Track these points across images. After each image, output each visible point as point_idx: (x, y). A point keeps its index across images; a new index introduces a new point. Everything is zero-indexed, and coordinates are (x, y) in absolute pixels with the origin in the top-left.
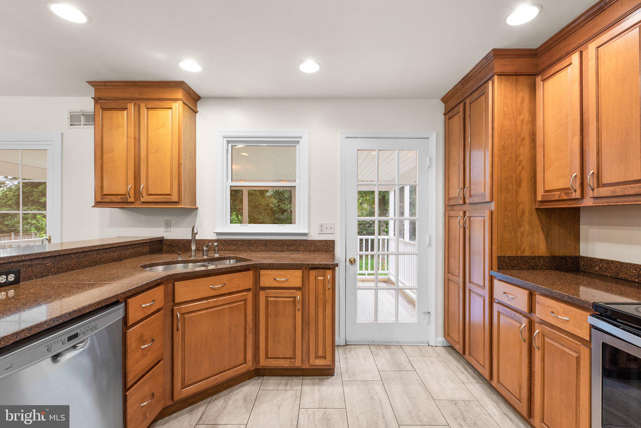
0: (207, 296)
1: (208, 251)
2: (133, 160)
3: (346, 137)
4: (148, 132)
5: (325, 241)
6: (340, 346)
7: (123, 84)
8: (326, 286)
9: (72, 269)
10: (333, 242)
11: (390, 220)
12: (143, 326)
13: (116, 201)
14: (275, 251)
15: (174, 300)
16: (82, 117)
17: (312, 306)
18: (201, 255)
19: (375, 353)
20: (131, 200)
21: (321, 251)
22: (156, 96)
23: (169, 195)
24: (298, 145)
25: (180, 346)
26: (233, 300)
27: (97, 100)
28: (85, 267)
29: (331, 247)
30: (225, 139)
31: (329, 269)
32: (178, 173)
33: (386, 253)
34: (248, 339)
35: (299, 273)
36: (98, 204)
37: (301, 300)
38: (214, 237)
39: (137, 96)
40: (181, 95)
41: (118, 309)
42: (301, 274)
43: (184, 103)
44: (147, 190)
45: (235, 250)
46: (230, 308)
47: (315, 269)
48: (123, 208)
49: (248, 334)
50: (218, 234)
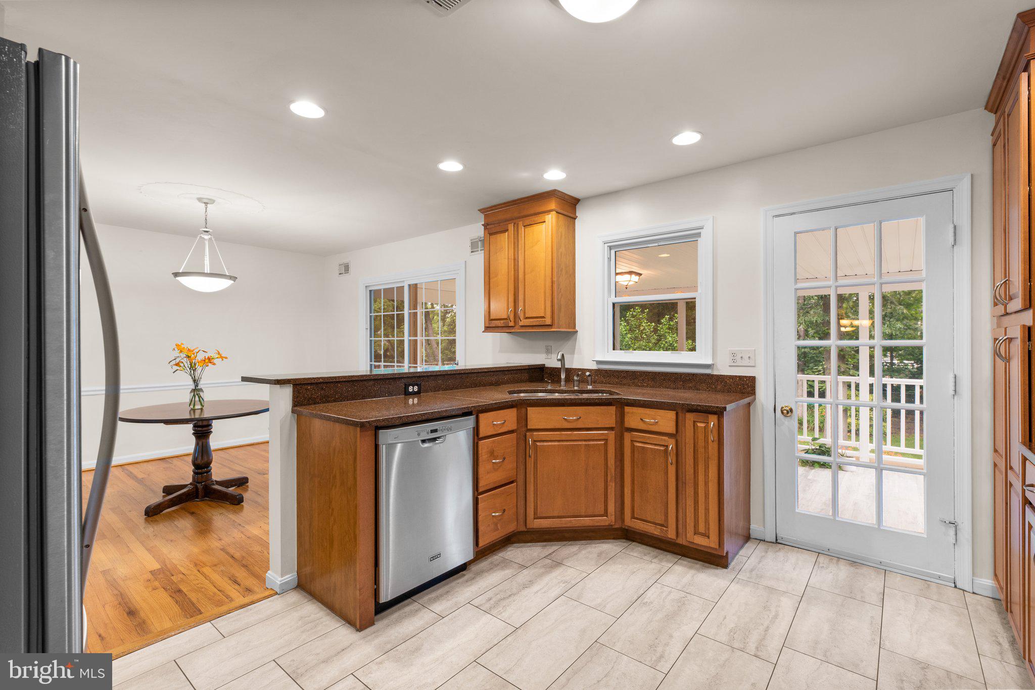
0: (560, 427)
1: (579, 381)
2: (513, 282)
3: (773, 216)
4: (525, 251)
5: (739, 376)
6: (764, 541)
7: (505, 205)
8: (709, 437)
9: (457, 388)
10: (753, 379)
11: (861, 345)
12: (494, 442)
13: (500, 325)
14: (666, 387)
15: (526, 425)
16: (479, 242)
17: (689, 461)
18: (572, 386)
19: (821, 565)
20: (511, 324)
21: (733, 392)
22: (532, 211)
23: (543, 317)
24: (699, 239)
25: (532, 473)
26: (590, 438)
27: (485, 226)
28: (466, 387)
29: (748, 387)
30: (606, 245)
31: (714, 413)
32: (551, 292)
33: (852, 402)
34: (609, 487)
35: (671, 415)
36: (488, 329)
37: (675, 452)
38: (594, 367)
39: (516, 215)
40: (554, 205)
41: (470, 419)
42: (674, 417)
43: (557, 212)
44: (525, 313)
45: (617, 383)
46: (586, 445)
47: (694, 412)
48: (510, 332)
49: (610, 482)
50: (599, 362)
